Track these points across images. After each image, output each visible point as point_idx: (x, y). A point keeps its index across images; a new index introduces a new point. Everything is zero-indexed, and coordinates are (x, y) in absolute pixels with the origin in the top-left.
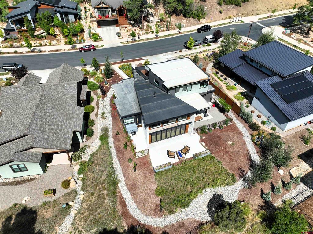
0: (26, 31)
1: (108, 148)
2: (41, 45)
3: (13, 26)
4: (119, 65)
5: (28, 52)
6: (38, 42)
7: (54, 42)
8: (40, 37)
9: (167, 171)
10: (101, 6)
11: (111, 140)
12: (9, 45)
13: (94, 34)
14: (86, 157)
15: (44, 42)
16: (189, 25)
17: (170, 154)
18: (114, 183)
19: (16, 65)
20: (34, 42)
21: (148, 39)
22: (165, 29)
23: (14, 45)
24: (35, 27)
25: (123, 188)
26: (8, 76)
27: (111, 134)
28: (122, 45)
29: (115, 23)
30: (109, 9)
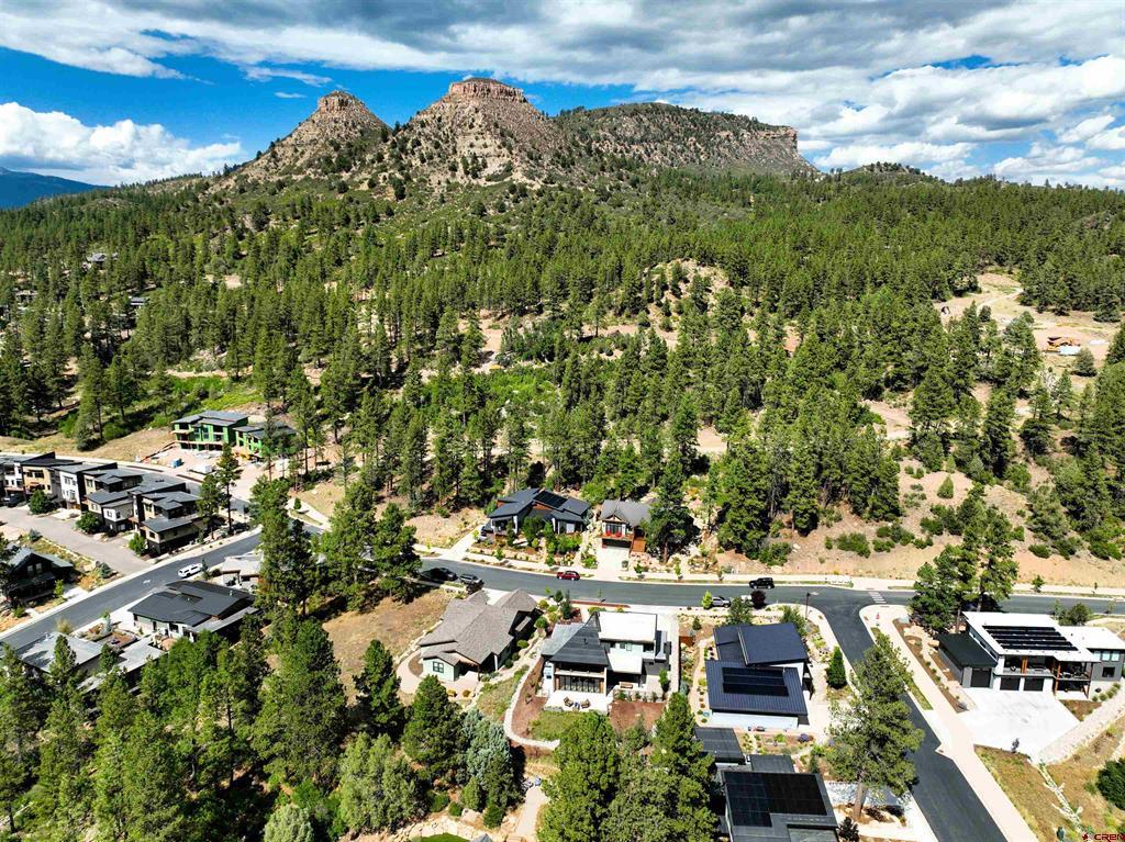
0: (505, 536)
1: (518, 682)
2: (515, 558)
3: (493, 527)
4: (590, 607)
5: (497, 564)
6: (513, 554)
7: (533, 557)
8: (518, 548)
9: (554, 713)
10: (612, 519)
11: (524, 679)
12: (478, 550)
13: (590, 557)
14: (493, 682)
15: (521, 554)
16: (748, 571)
17: (567, 701)
18: (505, 708)
19: (475, 578)
20: (507, 552)
21: (662, 580)
22: (701, 569)
23: (486, 551)
24: (519, 533)
25: (509, 714)
26: (461, 590)
27: (528, 673)
28: (619, 580)
29: (626, 545)
30: (624, 526)
